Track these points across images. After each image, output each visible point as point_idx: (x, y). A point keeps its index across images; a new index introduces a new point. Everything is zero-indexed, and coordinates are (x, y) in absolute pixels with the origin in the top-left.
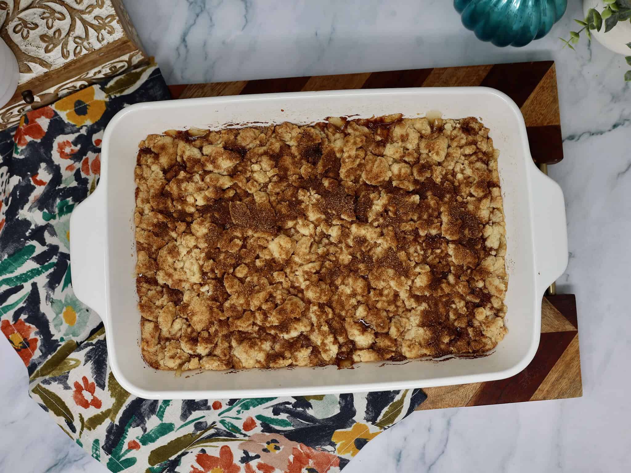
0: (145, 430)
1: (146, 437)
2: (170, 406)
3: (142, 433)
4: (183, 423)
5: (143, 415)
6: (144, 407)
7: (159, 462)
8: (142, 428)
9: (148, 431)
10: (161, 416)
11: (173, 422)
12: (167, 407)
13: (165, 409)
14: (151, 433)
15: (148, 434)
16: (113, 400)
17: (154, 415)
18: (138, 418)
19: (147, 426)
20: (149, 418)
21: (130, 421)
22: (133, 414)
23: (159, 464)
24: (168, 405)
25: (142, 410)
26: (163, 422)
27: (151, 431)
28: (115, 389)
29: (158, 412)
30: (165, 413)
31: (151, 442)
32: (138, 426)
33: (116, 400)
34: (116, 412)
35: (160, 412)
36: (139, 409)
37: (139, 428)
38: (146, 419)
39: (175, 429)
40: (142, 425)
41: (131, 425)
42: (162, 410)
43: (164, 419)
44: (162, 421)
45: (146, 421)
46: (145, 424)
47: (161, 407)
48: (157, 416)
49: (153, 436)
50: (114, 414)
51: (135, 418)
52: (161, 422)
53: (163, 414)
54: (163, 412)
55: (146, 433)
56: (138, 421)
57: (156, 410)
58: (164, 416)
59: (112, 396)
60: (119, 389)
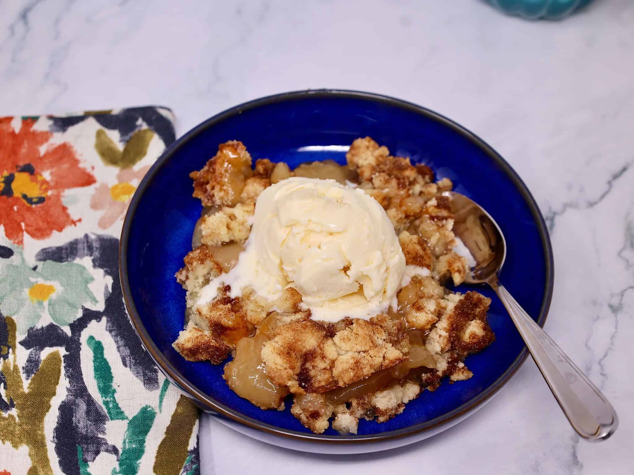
0: (115, 450)
1: (127, 458)
2: (117, 389)
3: (114, 457)
4: (158, 392)
5: (90, 435)
6: (81, 425)
7: (180, 469)
8: (107, 451)
9: (120, 447)
10: (119, 414)
11: (144, 405)
12: (116, 395)
13: (114, 401)
14: (127, 447)
15: (124, 452)
16: (25, 449)
17: (107, 422)
18: (87, 444)
19: (111, 442)
20: (104, 433)
21: (80, 456)
22: (74, 445)
23: (182, 470)
24: (114, 391)
25: (84, 431)
26: (130, 418)
27: (124, 443)
28: (12, 433)
29: (109, 413)
30: (120, 406)
31: (139, 457)
32: (97, 453)
33: (27, 445)
34: (44, 461)
35: (112, 412)
36: (77, 433)
37: (103, 455)
38: (100, 436)
39: (157, 410)
40: (102, 448)
41: (86, 461)
42: (111, 406)
43: (126, 414)
44: (127, 418)
45: (104, 439)
46: (106, 444)
47: (106, 403)
48: (112, 419)
49: (134, 446)
50: (43, 467)
51: (82, 448)
52: (126, 422)
53: (119, 408)
54: (117, 407)
55: (121, 452)
56: (92, 448)
57: (103, 414)
58: (123, 409)
59: (15, 446)
60: (17, 428)
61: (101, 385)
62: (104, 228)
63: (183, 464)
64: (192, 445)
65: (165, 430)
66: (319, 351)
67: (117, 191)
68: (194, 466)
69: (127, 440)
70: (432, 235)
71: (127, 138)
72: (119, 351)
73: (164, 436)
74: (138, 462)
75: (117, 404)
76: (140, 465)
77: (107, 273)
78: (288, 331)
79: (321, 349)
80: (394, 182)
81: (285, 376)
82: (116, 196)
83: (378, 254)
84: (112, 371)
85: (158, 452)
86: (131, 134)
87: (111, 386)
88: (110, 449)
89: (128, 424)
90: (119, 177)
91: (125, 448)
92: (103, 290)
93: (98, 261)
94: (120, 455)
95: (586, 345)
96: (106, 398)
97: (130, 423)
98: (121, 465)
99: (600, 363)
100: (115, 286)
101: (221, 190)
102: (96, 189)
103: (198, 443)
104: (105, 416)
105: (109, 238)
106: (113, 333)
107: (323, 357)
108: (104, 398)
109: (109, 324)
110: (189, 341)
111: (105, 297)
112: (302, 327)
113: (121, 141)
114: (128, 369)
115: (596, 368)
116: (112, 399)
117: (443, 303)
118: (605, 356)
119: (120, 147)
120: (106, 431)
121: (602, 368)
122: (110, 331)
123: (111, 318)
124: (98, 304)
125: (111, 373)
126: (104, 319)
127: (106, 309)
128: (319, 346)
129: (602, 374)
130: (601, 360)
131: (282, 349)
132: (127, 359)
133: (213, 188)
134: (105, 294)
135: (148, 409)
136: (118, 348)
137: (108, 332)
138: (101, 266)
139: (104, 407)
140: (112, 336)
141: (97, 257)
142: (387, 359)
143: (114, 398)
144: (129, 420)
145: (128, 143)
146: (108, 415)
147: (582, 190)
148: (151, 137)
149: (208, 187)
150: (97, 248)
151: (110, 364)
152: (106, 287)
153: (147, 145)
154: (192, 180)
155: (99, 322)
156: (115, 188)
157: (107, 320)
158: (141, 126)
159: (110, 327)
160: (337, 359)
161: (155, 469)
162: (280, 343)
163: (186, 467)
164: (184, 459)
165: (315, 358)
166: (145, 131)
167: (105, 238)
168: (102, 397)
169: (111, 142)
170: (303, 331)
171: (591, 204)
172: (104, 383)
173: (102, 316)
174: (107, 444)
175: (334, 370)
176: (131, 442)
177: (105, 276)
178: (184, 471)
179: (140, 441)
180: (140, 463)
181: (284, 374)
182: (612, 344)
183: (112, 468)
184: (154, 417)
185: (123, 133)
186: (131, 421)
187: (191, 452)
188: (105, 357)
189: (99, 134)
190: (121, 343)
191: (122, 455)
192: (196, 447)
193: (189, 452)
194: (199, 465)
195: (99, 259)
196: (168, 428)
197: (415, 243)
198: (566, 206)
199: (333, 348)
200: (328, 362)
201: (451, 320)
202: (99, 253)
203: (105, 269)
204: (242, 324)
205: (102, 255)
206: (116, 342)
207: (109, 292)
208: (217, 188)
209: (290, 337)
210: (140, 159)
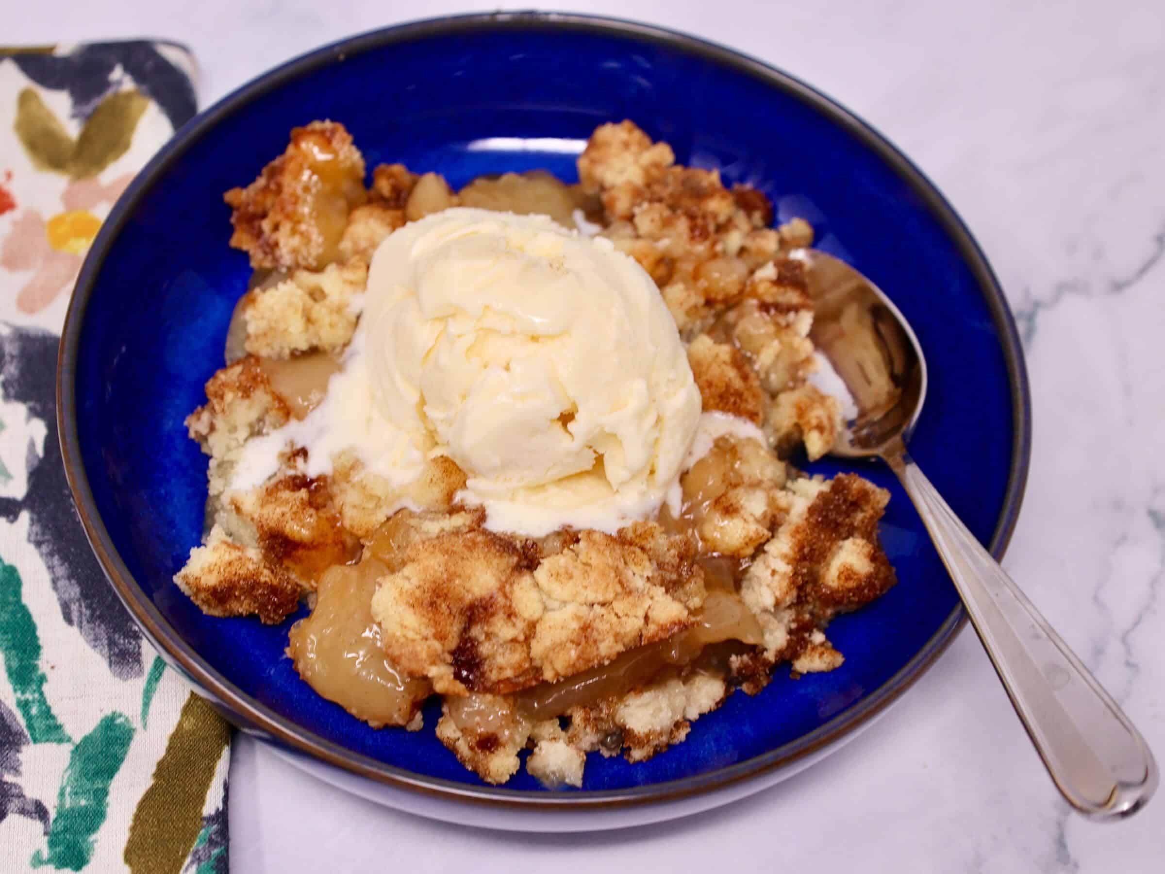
61: (15, 664)
62: (31, 311)
63: (191, 846)
64: (212, 803)
65: (154, 769)
66: (501, 600)
67: (62, 230)
68: (216, 852)
69: (68, 789)
70: (762, 346)
71: (88, 109)
72: (55, 588)
73: (151, 782)
74: (92, 838)
75: (49, 709)
76: (95, 845)
77: (34, 413)
78: (433, 553)
79: (506, 596)
80: (682, 225)
81: (424, 655)
82: (60, 241)
83: (639, 386)
84: (39, 633)
85: (137, 817)
86: (97, 102)
87: (35, 668)
88: (31, 808)
89: (73, 752)
90: (68, 199)
91: (62, 805)
92: (23, 451)
93: (16, 385)
94: (51, 821)
95: (1096, 599)
96: (23, 693)
97: (78, 750)
98: (52, 844)
99: (1124, 640)
100: (51, 443)
101: (294, 232)
102: (15, 224)
103: (226, 800)
104: (21, 734)
105: (40, 334)
106: (45, 549)
107: (511, 614)
108: (19, 694)
109: (37, 528)
110: (210, 571)
111: (27, 467)
112: (465, 546)
113: (74, 116)
114: (75, 629)
115: (1115, 649)
116: (36, 695)
117: (782, 498)
118: (1136, 623)
119: (72, 130)
120: (22, 769)
121: (1129, 651)
122: (38, 544)
123: (39, 514)
124: (11, 483)
125: (36, 638)
126: (25, 516)
127: (29, 496)
128: (502, 589)
129: (1128, 664)
130: (1128, 632)
131: (418, 593)
132: (74, 607)
133: (276, 228)
134: (28, 461)
135: (119, 721)
136: (54, 581)
137: (32, 547)
138: (21, 397)
139: (18, 714)
140: (41, 555)
141: (12, 375)
142: (653, 622)
143: (41, 694)
144: (73, 744)
145: (88, 119)
146: (26, 732)
147: (1098, 254)
148: (143, 109)
149: (266, 225)
150: (12, 357)
151: (36, 619)
152: (32, 445)
153: (132, 129)
154: (229, 209)
155: (12, 522)
156: (57, 221)
157: (32, 520)
158: (119, 83)
159: (37, 534)
160: (540, 619)
161: (130, 855)
162: (415, 581)
163: (196, 852)
164: (194, 835)
165: (493, 615)
166: (129, 96)
167: (32, 333)
168: (15, 691)
169: (50, 116)
170: (467, 554)
171: (1118, 287)
172: (21, 660)
173: (20, 509)
174: (24, 796)
175: (534, 643)
176: (76, 794)
177: (28, 419)
178: (192, 862)
179: (96, 791)
180: (96, 841)
181: (423, 650)
182: (1153, 597)
183: (33, 851)
184: (130, 738)
185: (81, 97)
186: (77, 747)
187: (211, 819)
188: (26, 600)
189: (25, 98)
190: (61, 571)
191: (55, 821)
192: (221, 809)
193: (203, 819)
194: (227, 850)
195: (18, 381)
196: (160, 765)
197: (725, 363)
198: (1063, 288)
199: (534, 595)
200: (521, 625)
201: (799, 537)
202: (16, 368)
203: (31, 404)
204: (331, 535)
205: (23, 373)
206: (51, 568)
207: (37, 456)
208: (286, 228)
209: (436, 567)
210: (117, 157)
